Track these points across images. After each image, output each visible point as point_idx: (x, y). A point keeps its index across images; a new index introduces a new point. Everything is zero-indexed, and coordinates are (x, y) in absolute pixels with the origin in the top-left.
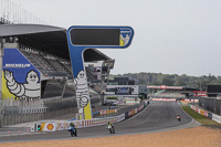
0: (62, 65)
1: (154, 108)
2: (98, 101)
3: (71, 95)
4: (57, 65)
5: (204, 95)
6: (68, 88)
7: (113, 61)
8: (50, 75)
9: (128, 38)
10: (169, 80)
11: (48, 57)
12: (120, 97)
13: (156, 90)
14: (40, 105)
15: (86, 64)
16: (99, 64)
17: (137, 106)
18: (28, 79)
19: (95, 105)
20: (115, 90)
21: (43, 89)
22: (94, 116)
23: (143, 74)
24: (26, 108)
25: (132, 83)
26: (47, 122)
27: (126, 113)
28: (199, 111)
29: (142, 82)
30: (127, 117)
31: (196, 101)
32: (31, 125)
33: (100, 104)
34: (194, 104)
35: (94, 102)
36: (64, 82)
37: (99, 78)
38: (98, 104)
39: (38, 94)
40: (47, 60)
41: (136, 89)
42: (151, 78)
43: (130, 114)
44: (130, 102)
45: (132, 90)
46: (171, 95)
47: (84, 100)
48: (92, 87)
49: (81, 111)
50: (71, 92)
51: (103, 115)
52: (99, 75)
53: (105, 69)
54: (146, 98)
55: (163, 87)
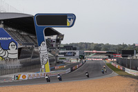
0: (31, 38)
1: (89, 65)
2: (53, 60)
3: (37, 57)
4: (28, 38)
5: (120, 56)
6: (35, 52)
7: (63, 36)
8: (23, 44)
9: (72, 21)
10: (98, 47)
11: (22, 33)
12: (67, 58)
13: (90, 54)
14: (17, 63)
15: (46, 38)
16: (54, 37)
17: (78, 63)
18: (10, 47)
19: (52, 63)
20: (64, 54)
21: (19, 53)
22: (51, 70)
23: (82, 43)
24: (9, 65)
25: (75, 49)
26: (22, 74)
27: (72, 68)
28: (117, 66)
29: (81, 48)
30: (72, 70)
31: (115, 60)
32: (12, 76)
33: (55, 62)
34: (113, 62)
35: (51, 61)
36: (32, 49)
37: (54, 46)
38: (54, 62)
39: (16, 56)
40: (21, 35)
41: (78, 53)
42: (87, 46)
43: (74, 68)
44: (74, 61)
45: (75, 53)
46: (99, 56)
47: (45, 60)
48: (50, 52)
49: (43, 67)
50: (37, 55)
51: (57, 69)
52: (54, 44)
53: (58, 41)
54: (84, 58)
55: (94, 51)
